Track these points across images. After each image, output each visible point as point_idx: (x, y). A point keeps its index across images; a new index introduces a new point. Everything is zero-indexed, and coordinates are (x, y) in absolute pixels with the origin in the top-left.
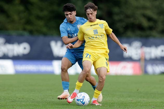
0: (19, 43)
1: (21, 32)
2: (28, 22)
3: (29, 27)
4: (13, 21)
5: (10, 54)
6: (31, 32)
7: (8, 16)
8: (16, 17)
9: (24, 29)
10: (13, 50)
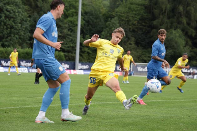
0: (86, 65)
1: (86, 62)
2: (89, 59)
3: (89, 61)
4: (84, 59)
5: (83, 69)
6: (89, 62)
7: (83, 57)
8: (85, 58)
9: (87, 61)
10: (84, 67)
